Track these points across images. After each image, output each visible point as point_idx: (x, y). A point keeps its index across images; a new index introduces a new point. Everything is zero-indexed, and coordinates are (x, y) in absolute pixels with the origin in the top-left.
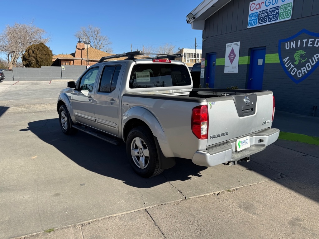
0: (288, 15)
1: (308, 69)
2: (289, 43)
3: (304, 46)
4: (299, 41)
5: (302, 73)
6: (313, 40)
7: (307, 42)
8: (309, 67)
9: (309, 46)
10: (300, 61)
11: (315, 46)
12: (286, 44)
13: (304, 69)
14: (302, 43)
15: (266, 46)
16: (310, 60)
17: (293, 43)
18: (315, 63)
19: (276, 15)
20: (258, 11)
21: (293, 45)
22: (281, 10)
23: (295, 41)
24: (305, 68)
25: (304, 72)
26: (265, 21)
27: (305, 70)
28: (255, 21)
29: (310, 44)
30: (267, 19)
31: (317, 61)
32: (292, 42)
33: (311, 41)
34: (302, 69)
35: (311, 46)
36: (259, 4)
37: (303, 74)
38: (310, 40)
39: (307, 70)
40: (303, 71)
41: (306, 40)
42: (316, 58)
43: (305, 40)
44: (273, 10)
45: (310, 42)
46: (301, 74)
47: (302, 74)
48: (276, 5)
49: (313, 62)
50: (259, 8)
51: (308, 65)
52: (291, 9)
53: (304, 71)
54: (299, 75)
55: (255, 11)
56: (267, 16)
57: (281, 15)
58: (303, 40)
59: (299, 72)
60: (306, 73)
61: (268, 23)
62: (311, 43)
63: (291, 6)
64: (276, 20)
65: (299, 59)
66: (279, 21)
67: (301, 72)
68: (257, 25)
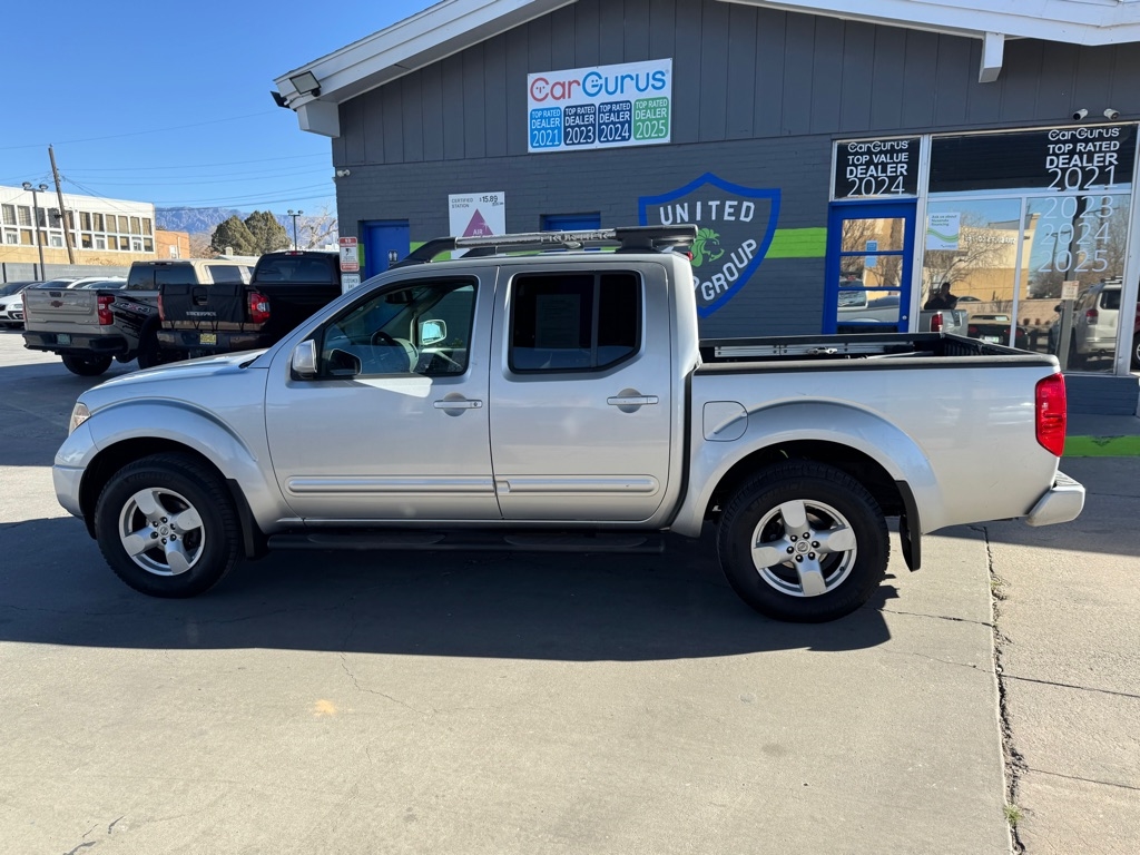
0: (659, 131)
1: (731, 279)
2: (669, 207)
3: (714, 218)
4: (699, 204)
5: (714, 288)
6: (735, 203)
7: (720, 209)
8: (732, 274)
9: (726, 218)
10: (706, 257)
11: (742, 218)
12: (662, 209)
13: (719, 279)
14: (706, 210)
15: (598, 213)
16: (733, 255)
17: (683, 208)
18: (746, 262)
19: (623, 124)
20: (563, 104)
21: (682, 212)
22: (638, 115)
23: (686, 205)
24: (720, 275)
25: (721, 286)
26: (590, 138)
27: (723, 282)
28: (554, 135)
29: (730, 214)
30: (594, 133)
31: (751, 257)
32: (678, 206)
33: (730, 207)
34: (714, 278)
35: (733, 218)
36: (563, 85)
37: (718, 291)
38: (728, 203)
39: (726, 280)
40: (717, 284)
41: (718, 203)
42: (748, 251)
43: (714, 204)
44: (611, 108)
45: (728, 210)
46: (712, 292)
47: (715, 292)
48: (617, 97)
49: (741, 261)
50: (563, 96)
51: (729, 269)
52: (667, 113)
53: (720, 283)
54: (709, 295)
55: (550, 102)
56: (594, 126)
57: (637, 128)
58: (710, 203)
59: (707, 287)
60: (726, 288)
61: (597, 145)
62: (732, 210)
63: (667, 107)
64: (624, 139)
65: (704, 252)
66: (632, 142)
67: (711, 286)
68: (563, 147)
